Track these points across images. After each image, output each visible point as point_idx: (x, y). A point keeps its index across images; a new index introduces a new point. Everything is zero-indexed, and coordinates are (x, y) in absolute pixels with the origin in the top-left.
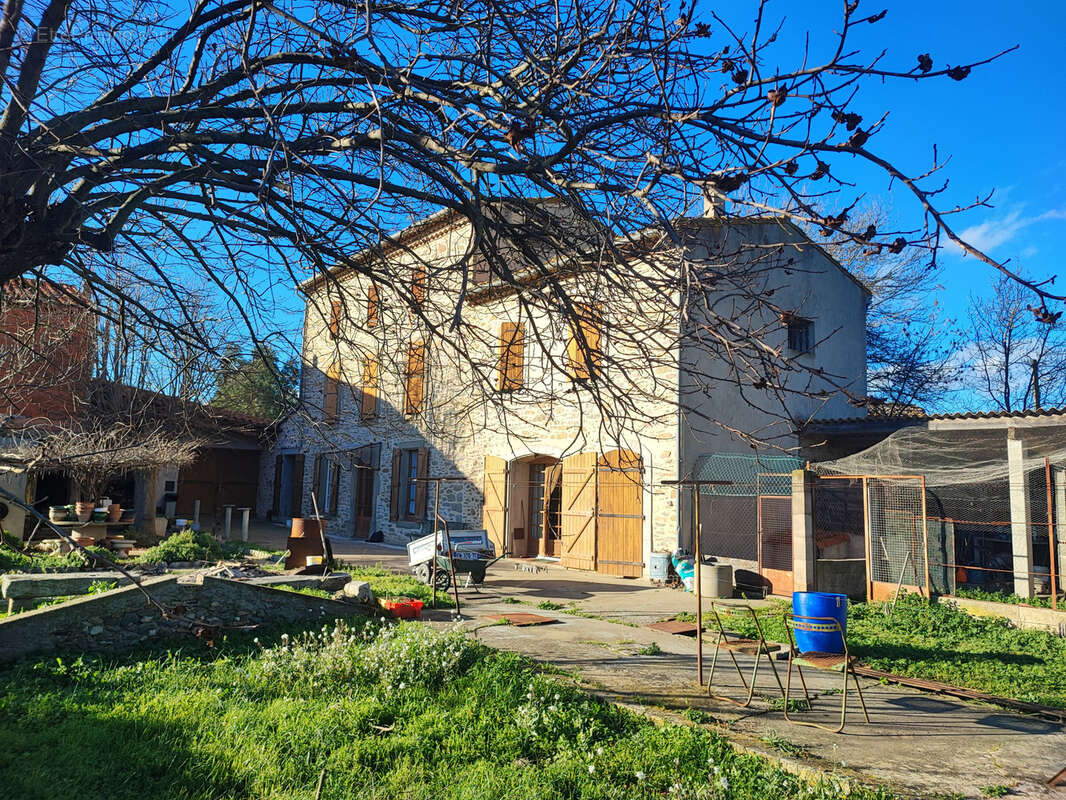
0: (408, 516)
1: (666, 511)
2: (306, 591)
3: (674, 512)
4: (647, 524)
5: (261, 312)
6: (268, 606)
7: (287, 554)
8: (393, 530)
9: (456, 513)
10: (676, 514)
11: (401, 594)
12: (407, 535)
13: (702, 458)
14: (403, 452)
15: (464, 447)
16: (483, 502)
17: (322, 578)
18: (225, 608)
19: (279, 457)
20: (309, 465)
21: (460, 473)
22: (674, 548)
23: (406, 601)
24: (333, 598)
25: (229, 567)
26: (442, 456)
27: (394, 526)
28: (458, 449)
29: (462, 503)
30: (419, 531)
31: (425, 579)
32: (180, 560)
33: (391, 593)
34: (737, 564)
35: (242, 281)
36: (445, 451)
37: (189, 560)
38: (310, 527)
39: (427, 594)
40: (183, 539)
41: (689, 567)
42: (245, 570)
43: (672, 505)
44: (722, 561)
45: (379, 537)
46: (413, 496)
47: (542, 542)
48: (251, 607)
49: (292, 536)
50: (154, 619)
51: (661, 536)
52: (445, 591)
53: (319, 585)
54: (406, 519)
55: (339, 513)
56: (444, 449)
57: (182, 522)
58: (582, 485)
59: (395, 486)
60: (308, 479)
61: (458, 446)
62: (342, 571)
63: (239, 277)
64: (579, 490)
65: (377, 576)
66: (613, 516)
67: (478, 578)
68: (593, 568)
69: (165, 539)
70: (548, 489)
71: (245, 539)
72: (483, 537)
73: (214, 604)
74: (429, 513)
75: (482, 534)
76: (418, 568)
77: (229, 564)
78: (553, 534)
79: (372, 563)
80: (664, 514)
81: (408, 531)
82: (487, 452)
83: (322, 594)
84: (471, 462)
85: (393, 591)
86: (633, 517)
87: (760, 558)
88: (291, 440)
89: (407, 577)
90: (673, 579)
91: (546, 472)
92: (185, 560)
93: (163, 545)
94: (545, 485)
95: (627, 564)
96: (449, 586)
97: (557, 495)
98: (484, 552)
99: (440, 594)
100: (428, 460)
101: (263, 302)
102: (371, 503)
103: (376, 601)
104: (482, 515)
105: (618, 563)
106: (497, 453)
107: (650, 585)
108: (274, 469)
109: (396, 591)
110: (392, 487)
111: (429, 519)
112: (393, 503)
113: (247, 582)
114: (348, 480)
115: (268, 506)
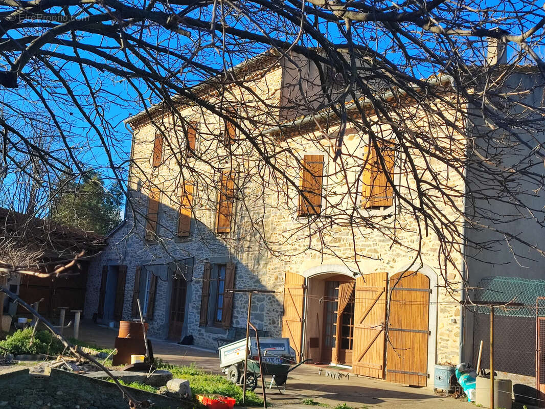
0: (215, 322)
1: (450, 328)
2: (134, 385)
3: (457, 329)
4: (432, 339)
5: (114, 142)
6: (103, 396)
7: (115, 351)
8: (202, 334)
9: (258, 322)
10: (459, 331)
11: (215, 392)
12: (215, 339)
13: (484, 281)
14: (213, 266)
15: (267, 264)
16: (283, 313)
17: (148, 375)
18: (68, 397)
19: (105, 267)
20: (131, 275)
21: (263, 286)
22: (457, 362)
23: (220, 398)
24: (158, 392)
25: (67, 361)
26: (247, 271)
27: (203, 331)
28: (262, 265)
29: (264, 313)
30: (225, 336)
31: (234, 380)
32: (25, 353)
33: (206, 390)
34: (517, 379)
35: (99, 114)
36: (250, 266)
37: (32, 353)
38: (134, 329)
39: (237, 394)
40: (26, 335)
41: (471, 379)
42: (80, 365)
43: (455, 322)
44: (501, 376)
45: (189, 340)
46: (220, 305)
47: (335, 350)
48: (89, 397)
49: (119, 337)
50: (9, 404)
51: (445, 350)
52: (252, 390)
53: (144, 381)
54: (214, 325)
55: (155, 318)
56: (249, 265)
57: (23, 320)
58: (373, 301)
59: (205, 297)
60: (129, 287)
61: (262, 263)
62: (162, 369)
63: (98, 112)
64: (371, 305)
65: (192, 374)
66: (401, 330)
67: (281, 380)
68: (381, 376)
69: (11, 334)
70: (341, 303)
71: (76, 337)
72: (286, 344)
73: (59, 393)
74: (234, 321)
75: (285, 342)
76: (227, 370)
77: (67, 359)
78: (346, 344)
79: (187, 363)
80: (448, 330)
81: (216, 336)
82: (288, 269)
83: (148, 389)
84: (273, 278)
85: (209, 389)
86: (420, 332)
87: (538, 374)
88: (115, 252)
89: (219, 377)
90: (455, 389)
91: (340, 288)
92: (28, 353)
93: (10, 340)
94: (339, 300)
95: (413, 374)
96: (256, 386)
97: (349, 309)
98: (287, 357)
99: (249, 394)
100: (235, 274)
101: (115, 133)
102: (183, 310)
103: (194, 397)
104: (281, 325)
105: (405, 373)
106: (296, 270)
107: (433, 393)
108: (100, 277)
109: (210, 389)
110: (203, 296)
111: (235, 326)
112: (203, 311)
113: (85, 375)
114: (164, 288)
115: (94, 309)
